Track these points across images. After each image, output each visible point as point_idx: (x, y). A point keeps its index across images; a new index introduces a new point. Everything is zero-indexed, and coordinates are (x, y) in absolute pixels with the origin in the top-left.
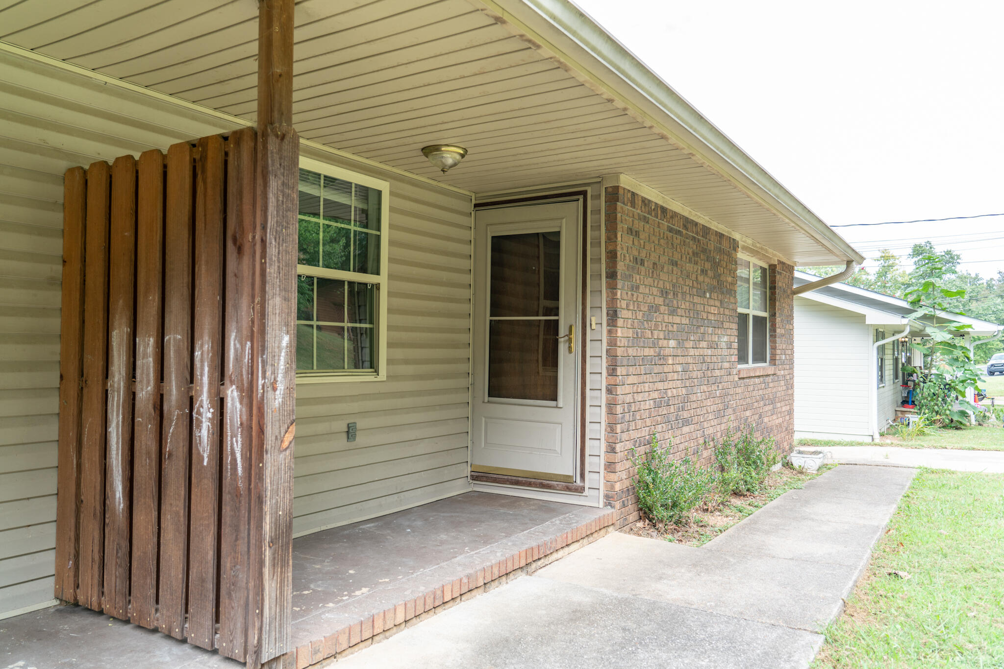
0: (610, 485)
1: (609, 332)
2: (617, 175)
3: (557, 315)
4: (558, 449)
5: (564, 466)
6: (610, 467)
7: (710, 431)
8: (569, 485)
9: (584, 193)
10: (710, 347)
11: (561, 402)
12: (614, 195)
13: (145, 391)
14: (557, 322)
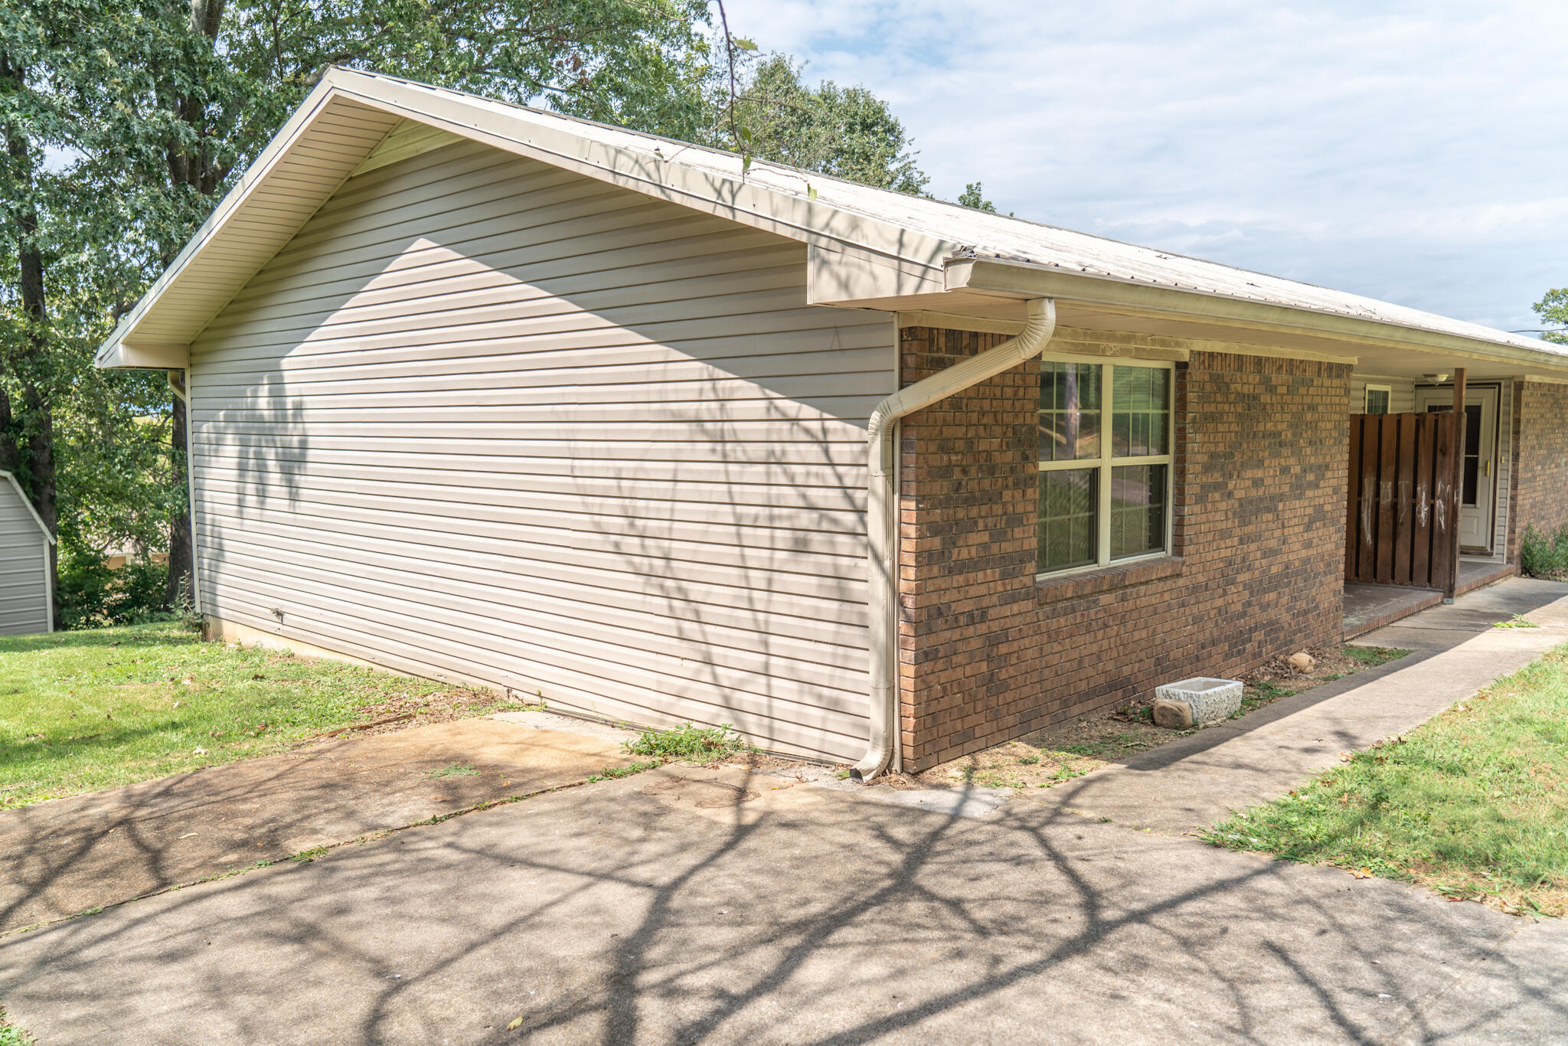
0: (1511, 552)
1: (1514, 465)
2: (1524, 377)
3: (1477, 453)
4: (1475, 531)
5: (1480, 540)
6: (1511, 541)
7: (1553, 525)
8: (1482, 552)
9: (1500, 384)
10: (1556, 467)
11: (1478, 504)
12: (1520, 386)
13: (1386, 500)
14: (1477, 459)
